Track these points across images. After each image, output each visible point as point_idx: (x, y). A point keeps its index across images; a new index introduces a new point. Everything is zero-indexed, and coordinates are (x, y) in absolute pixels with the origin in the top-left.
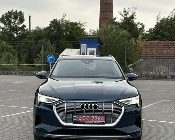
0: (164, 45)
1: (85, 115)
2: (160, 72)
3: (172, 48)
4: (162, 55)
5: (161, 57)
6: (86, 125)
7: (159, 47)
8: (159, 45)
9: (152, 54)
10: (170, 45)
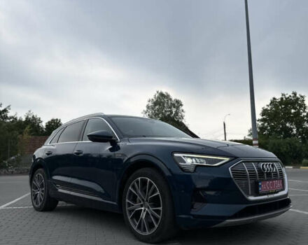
1: (267, 180)
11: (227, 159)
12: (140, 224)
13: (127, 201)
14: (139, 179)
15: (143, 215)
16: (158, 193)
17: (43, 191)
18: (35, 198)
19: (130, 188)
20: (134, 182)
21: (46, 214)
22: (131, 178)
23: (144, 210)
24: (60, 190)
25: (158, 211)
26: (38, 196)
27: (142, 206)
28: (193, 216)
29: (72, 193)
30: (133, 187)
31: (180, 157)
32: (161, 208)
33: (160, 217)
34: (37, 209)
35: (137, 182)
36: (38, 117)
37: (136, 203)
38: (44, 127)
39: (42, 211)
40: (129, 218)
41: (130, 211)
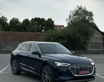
0: (8, 33)
1: (83, 70)
2: (9, 49)
3: (13, 36)
4: (8, 40)
5: (7, 41)
6: (83, 75)
7: (6, 34)
8: (6, 33)
9: (2, 38)
10: (11, 34)
11: (70, 64)
12: (46, 81)
13: (43, 74)
14: (46, 68)
15: (46, 78)
16: (50, 73)
17: (16, 68)
18: (13, 70)
19: (43, 70)
20: (44, 69)
21: (17, 76)
22: (44, 67)
23: (47, 77)
24: (22, 68)
25: (50, 78)
26: (14, 69)
27: (46, 76)
28: (59, 79)
29: (26, 70)
30: (44, 70)
31: (56, 63)
32: (51, 77)
33: (50, 79)
34: (14, 74)
35: (45, 69)
36: (5, 17)
37: (45, 75)
38: (9, 23)
39: (16, 75)
40: (43, 79)
41: (43, 77)
